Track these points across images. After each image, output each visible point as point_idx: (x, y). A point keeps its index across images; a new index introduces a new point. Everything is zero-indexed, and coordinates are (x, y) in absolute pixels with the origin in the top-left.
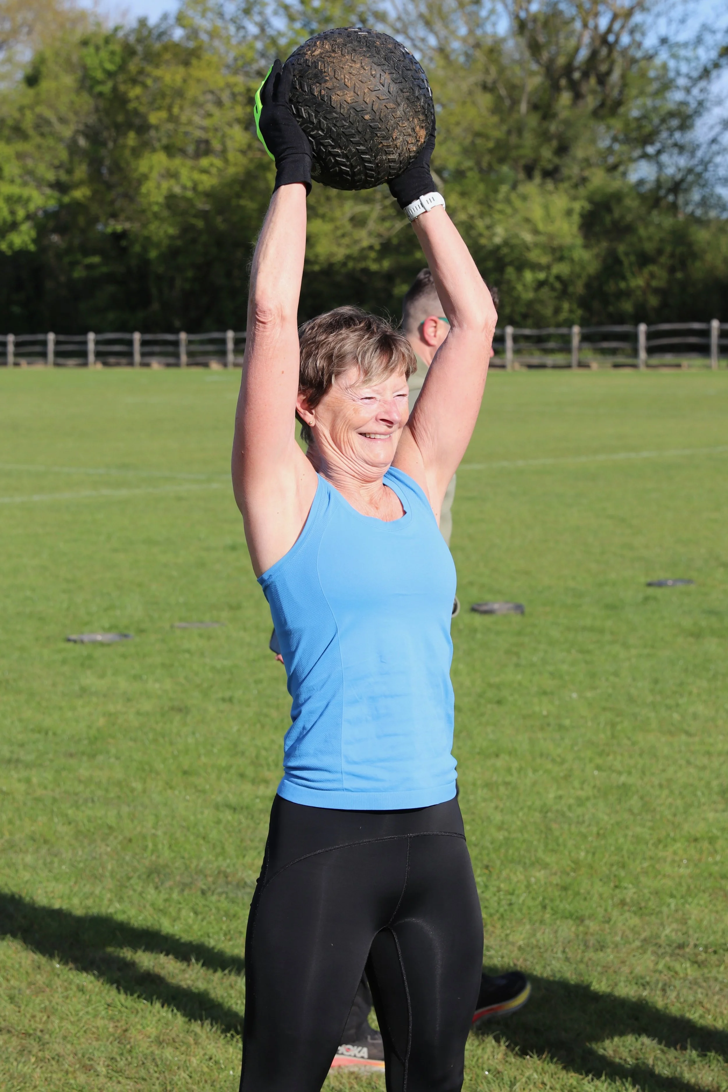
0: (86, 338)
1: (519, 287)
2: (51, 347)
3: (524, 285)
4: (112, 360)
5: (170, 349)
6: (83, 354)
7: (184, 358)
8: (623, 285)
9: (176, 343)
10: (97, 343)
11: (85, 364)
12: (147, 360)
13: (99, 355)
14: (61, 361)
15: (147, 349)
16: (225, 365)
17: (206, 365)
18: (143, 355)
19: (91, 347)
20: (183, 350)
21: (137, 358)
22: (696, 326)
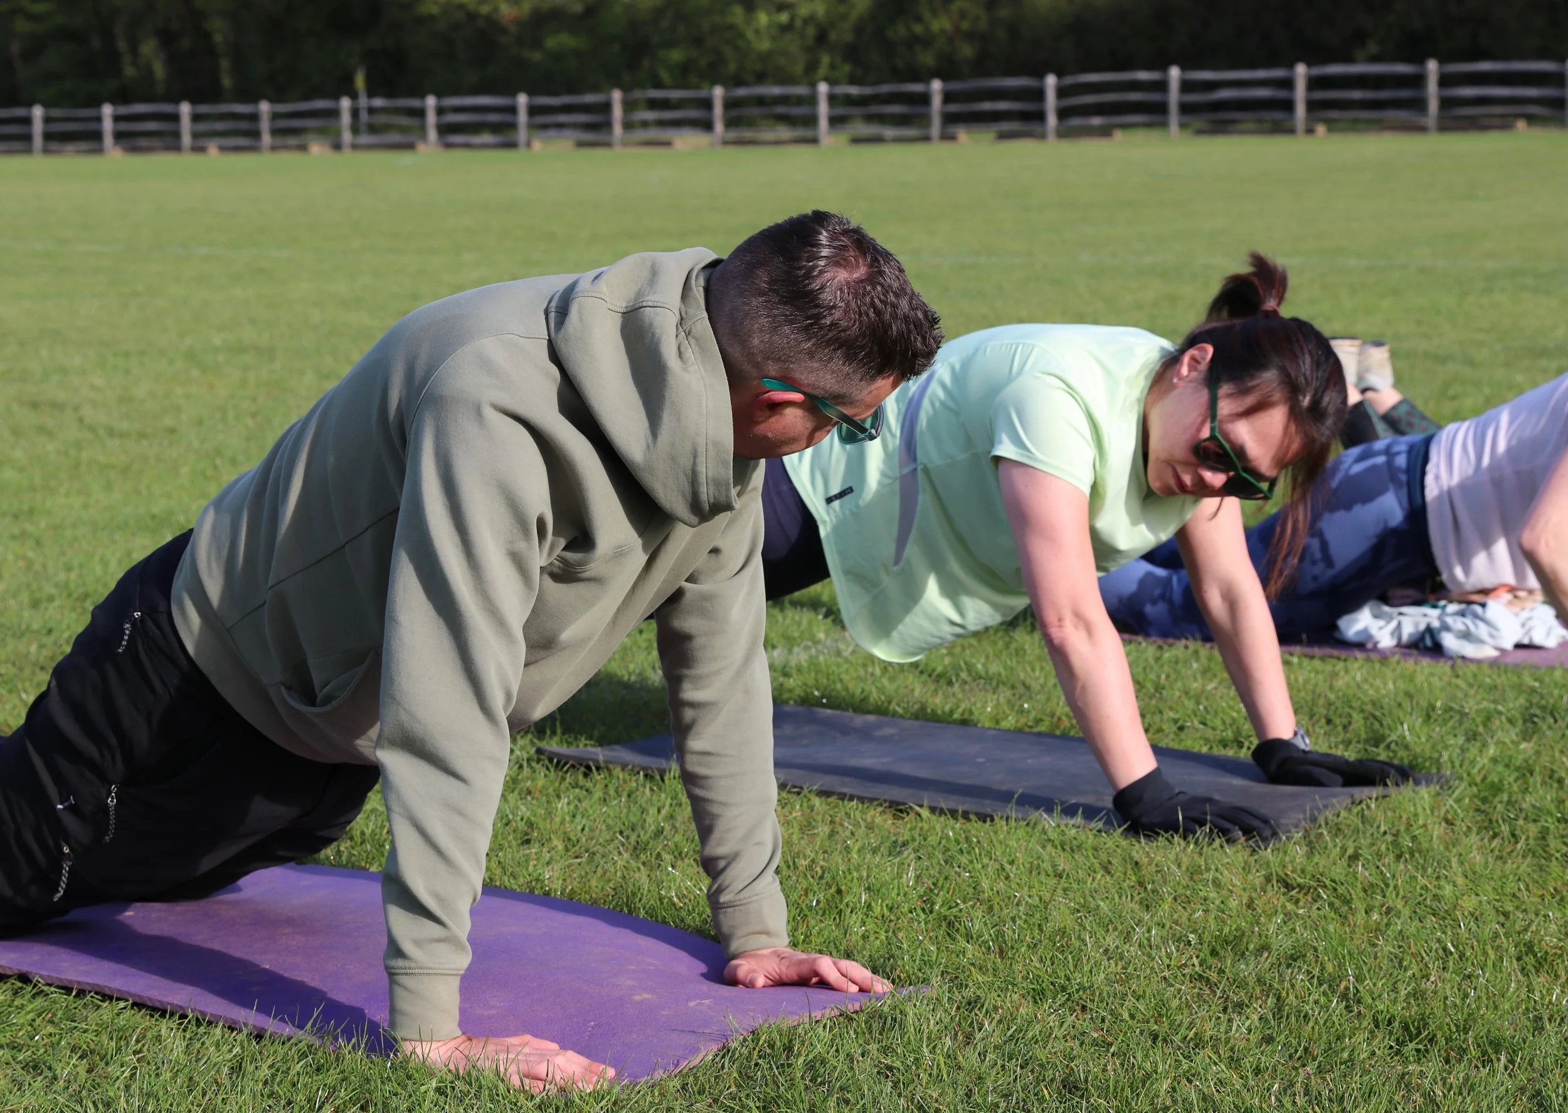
0: (100, 112)
1: (750, 35)
2: (38, 127)
3: (757, 32)
4: (143, 142)
5: (244, 125)
6: (96, 136)
7: (266, 139)
8: (918, 29)
9: (254, 117)
10: (117, 119)
11: (99, 151)
12: (201, 142)
13: (119, 136)
14: (54, 146)
15: (202, 127)
16: (337, 146)
17: (303, 148)
18: (195, 135)
19: (108, 125)
20: (265, 125)
21: (186, 139)
22: (1143, 75)
